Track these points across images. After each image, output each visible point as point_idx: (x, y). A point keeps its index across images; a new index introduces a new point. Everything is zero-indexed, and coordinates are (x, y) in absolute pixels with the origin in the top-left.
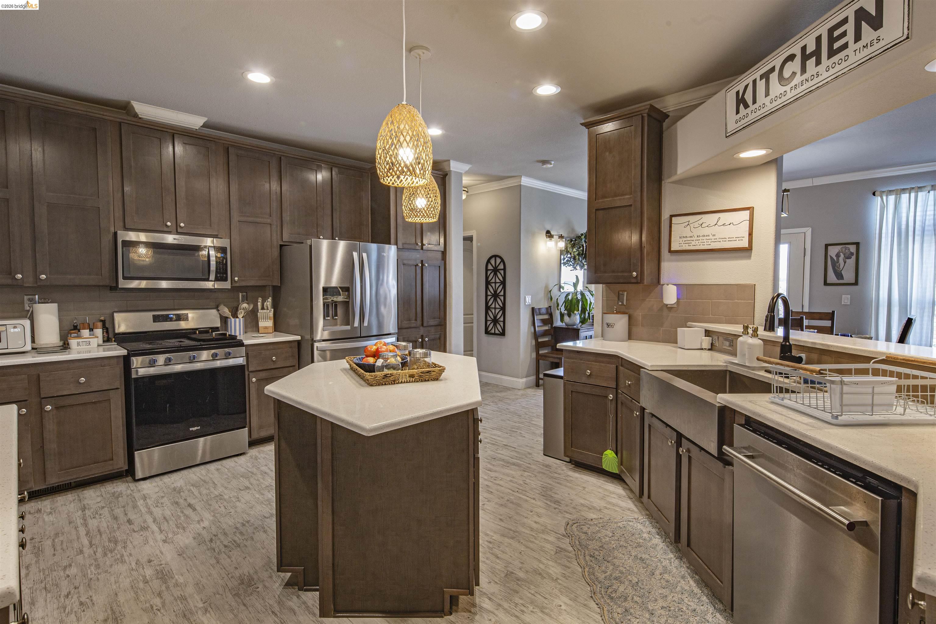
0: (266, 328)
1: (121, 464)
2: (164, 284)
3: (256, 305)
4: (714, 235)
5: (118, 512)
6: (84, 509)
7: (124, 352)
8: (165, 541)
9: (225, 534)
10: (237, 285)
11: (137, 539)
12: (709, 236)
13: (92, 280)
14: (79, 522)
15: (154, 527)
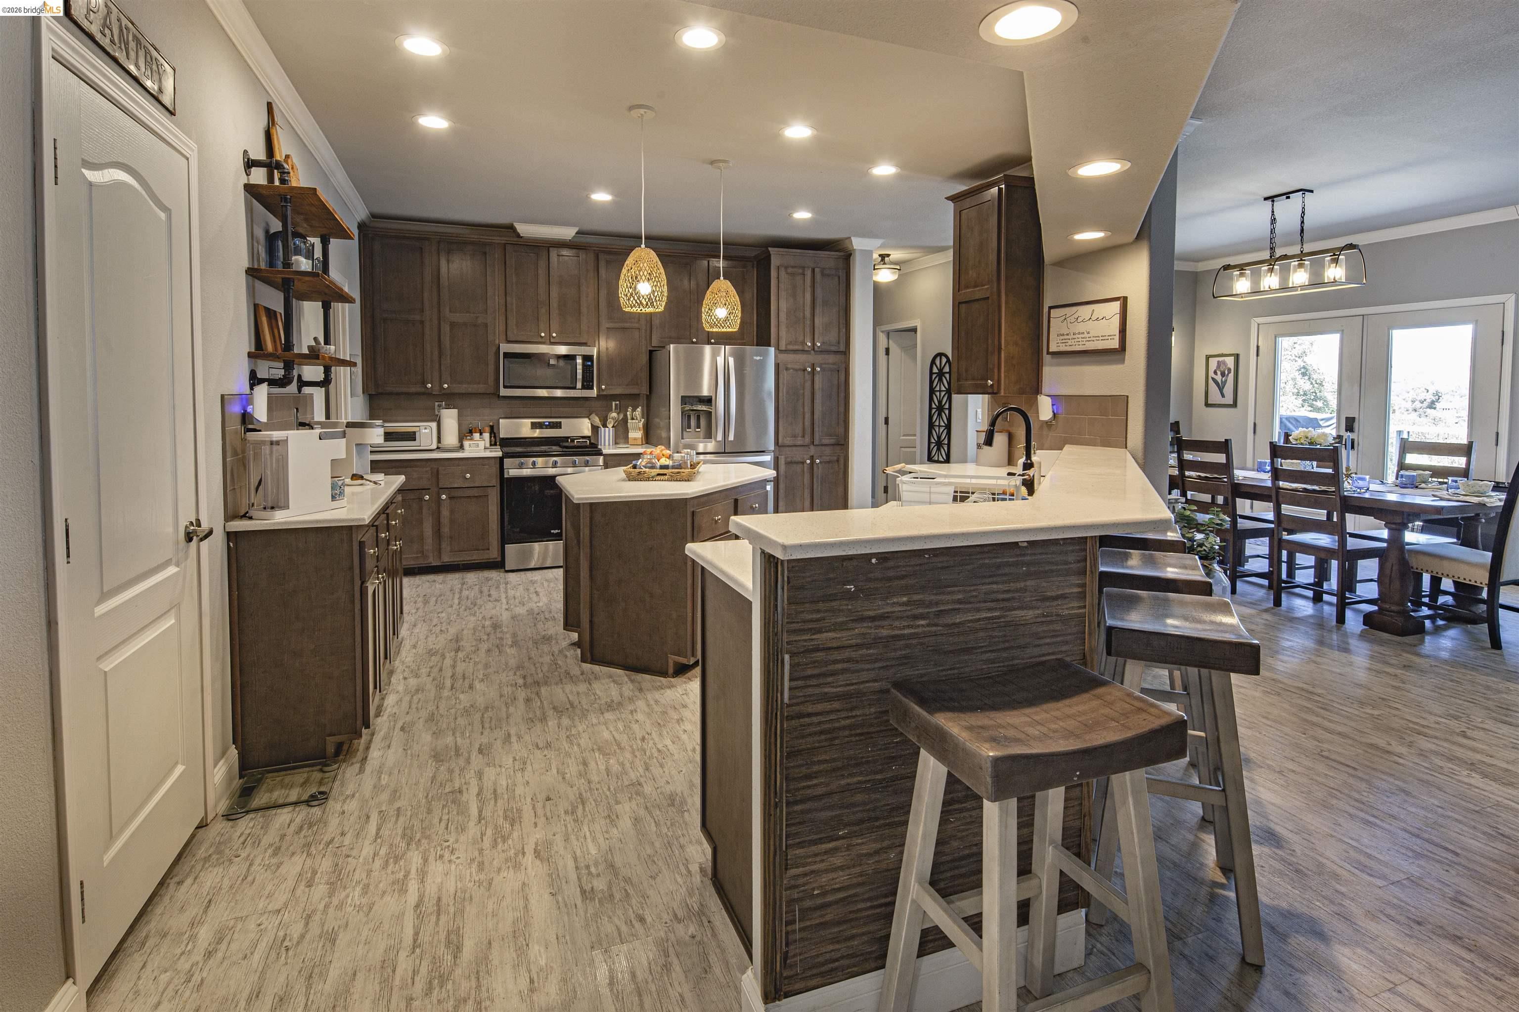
0: (635, 439)
1: (493, 554)
2: (559, 393)
3: (626, 415)
4: (1088, 333)
5: (485, 589)
6: (463, 584)
7: (500, 454)
8: (507, 609)
9: (550, 612)
10: (605, 393)
11: (490, 605)
12: (1083, 333)
13: (481, 388)
14: (457, 590)
15: (504, 601)
